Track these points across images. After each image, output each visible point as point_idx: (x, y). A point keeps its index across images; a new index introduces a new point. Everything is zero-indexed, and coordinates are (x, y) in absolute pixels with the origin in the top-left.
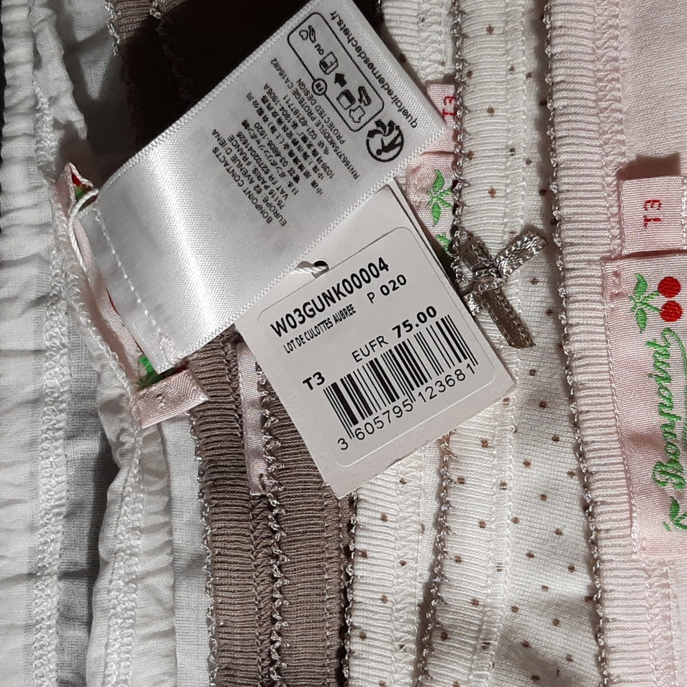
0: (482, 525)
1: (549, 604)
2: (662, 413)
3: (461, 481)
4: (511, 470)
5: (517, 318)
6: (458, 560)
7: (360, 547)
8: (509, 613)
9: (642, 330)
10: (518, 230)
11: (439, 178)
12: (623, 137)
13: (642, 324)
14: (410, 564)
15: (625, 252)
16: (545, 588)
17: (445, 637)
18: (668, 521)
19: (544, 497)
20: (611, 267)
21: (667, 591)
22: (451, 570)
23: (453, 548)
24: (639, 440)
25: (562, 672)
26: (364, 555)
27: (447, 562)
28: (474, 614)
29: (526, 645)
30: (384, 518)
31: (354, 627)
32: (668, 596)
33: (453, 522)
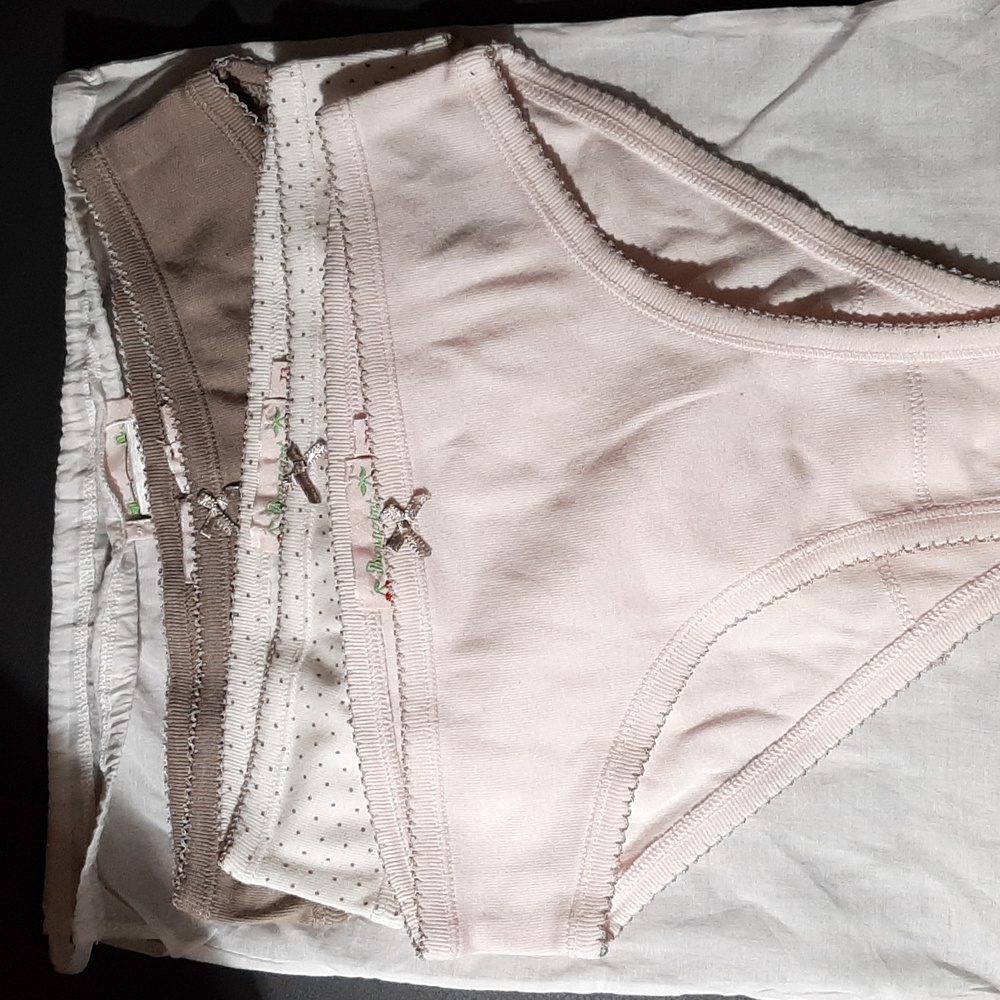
0: (297, 598)
1: (331, 638)
2: (374, 537)
3: (286, 575)
4: (310, 568)
5: (314, 487)
6: (287, 617)
7: (236, 611)
8: (312, 644)
9: (364, 494)
10: (315, 441)
11: (277, 413)
12: (356, 397)
13: (364, 491)
14: (262, 620)
15: (356, 456)
16: (328, 630)
17: (278, 657)
18: (372, 589)
19: (325, 582)
20: (349, 463)
21: (374, 626)
22: (284, 622)
23: (285, 612)
24: (363, 550)
25: (334, 673)
26: (238, 616)
27: (282, 619)
28: (294, 644)
29: (318, 660)
30: (248, 596)
31: (231, 653)
32: (374, 629)
33: (284, 597)
